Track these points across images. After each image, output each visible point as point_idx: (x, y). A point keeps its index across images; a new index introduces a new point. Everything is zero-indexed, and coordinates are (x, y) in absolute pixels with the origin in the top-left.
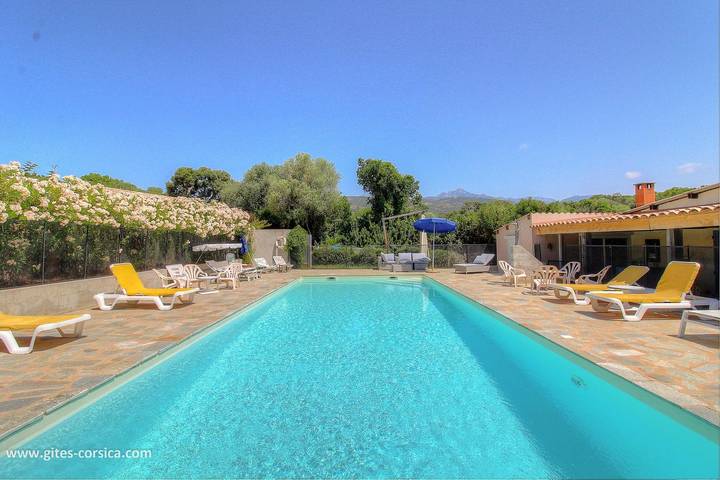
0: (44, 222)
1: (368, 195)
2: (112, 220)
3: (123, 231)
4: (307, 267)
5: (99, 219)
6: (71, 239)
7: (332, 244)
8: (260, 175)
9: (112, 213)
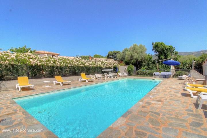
0: (71, 66)
1: (157, 54)
2: (83, 65)
3: (85, 67)
4: (135, 76)
5: (80, 65)
6: (76, 69)
7: (143, 69)
8: (125, 51)
9: (83, 64)
